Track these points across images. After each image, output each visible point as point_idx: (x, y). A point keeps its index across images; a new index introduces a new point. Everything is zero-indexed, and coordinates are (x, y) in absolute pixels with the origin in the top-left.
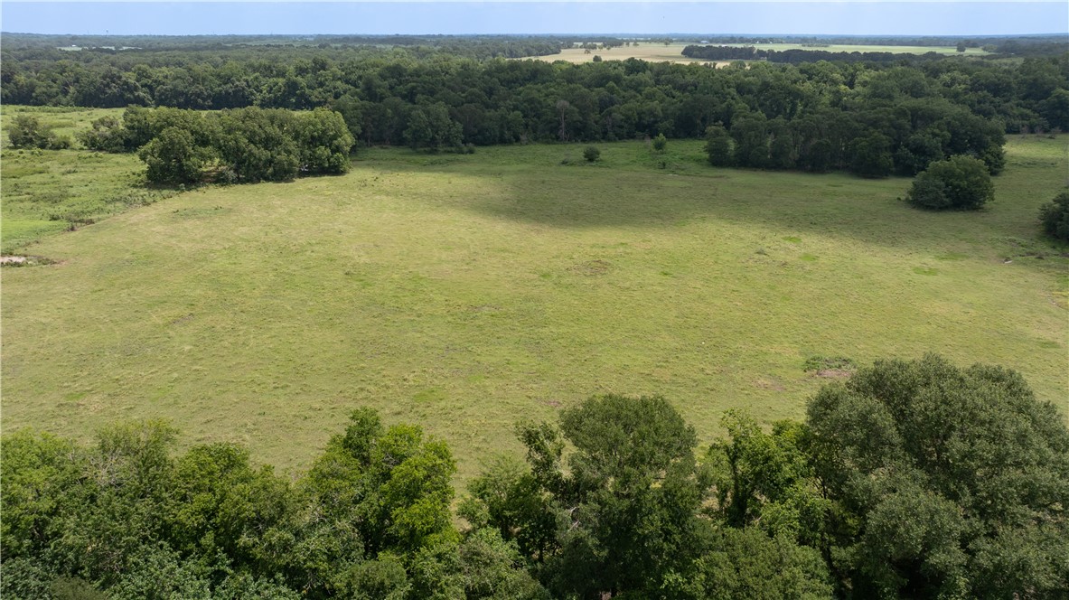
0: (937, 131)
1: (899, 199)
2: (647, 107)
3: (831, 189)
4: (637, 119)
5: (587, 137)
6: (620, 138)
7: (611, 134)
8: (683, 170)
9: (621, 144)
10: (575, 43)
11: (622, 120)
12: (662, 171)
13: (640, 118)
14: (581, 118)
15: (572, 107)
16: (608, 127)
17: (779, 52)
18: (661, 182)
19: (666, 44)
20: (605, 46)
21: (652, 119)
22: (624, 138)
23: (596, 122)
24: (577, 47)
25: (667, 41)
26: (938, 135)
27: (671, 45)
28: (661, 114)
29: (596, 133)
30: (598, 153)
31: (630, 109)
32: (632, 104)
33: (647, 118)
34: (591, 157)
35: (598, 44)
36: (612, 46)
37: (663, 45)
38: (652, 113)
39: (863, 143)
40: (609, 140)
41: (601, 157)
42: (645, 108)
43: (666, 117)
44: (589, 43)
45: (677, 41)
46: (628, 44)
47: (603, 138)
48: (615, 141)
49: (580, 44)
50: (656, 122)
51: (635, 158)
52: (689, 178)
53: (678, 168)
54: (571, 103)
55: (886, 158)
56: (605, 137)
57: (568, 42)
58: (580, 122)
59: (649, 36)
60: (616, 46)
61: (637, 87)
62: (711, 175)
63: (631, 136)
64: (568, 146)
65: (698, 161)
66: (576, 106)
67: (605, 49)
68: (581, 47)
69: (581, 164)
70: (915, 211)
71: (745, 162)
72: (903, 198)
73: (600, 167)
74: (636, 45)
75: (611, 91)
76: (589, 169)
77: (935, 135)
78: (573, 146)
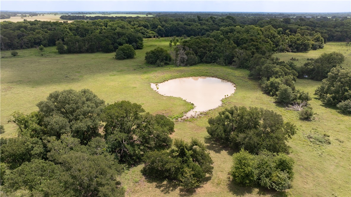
0: (124, 38)
1: (113, 58)
2: (37, 37)
3: (95, 57)
4: (34, 41)
5: (14, 48)
6: (28, 48)
7: (24, 46)
8: (49, 56)
9: (29, 50)
10: (17, 15)
11: (28, 42)
12: (41, 57)
13: (35, 41)
14: (10, 42)
15: (5, 38)
16: (22, 44)
17: (93, 17)
18: (40, 60)
19: (55, 15)
20: (30, 16)
21: (39, 40)
22: (30, 48)
23: (17, 43)
24: (18, 16)
25: (56, 14)
26: (124, 39)
27: (57, 15)
28: (43, 39)
29: (18, 46)
30: (17, 53)
31: (30, 38)
32: (31, 36)
33: (37, 40)
34: (14, 55)
35: (27, 15)
36: (33, 16)
37: (54, 15)
38: (39, 38)
39: (104, 43)
40: (24, 49)
41: (19, 54)
42: (36, 37)
43: (45, 40)
44: (23, 14)
45: (60, 14)
46: (40, 15)
47: (21, 48)
48: (26, 49)
49: (19, 15)
50: (41, 41)
51: (33, 54)
52: (51, 58)
53: (48, 56)
54: (4, 36)
55: (111, 47)
56: (22, 48)
57: (15, 14)
58: (10, 43)
59: (49, 12)
60: (35, 15)
61: (34, 30)
62: (59, 57)
63: (32, 47)
64: (6, 52)
65: (55, 53)
66: (7, 37)
67: (30, 17)
68: (20, 16)
69: (10, 57)
70: (116, 61)
71: (70, 51)
72: (114, 57)
73: (18, 58)
74: (43, 15)
75: (23, 31)
76: (13, 59)
77: (123, 39)
78: (8, 52)
